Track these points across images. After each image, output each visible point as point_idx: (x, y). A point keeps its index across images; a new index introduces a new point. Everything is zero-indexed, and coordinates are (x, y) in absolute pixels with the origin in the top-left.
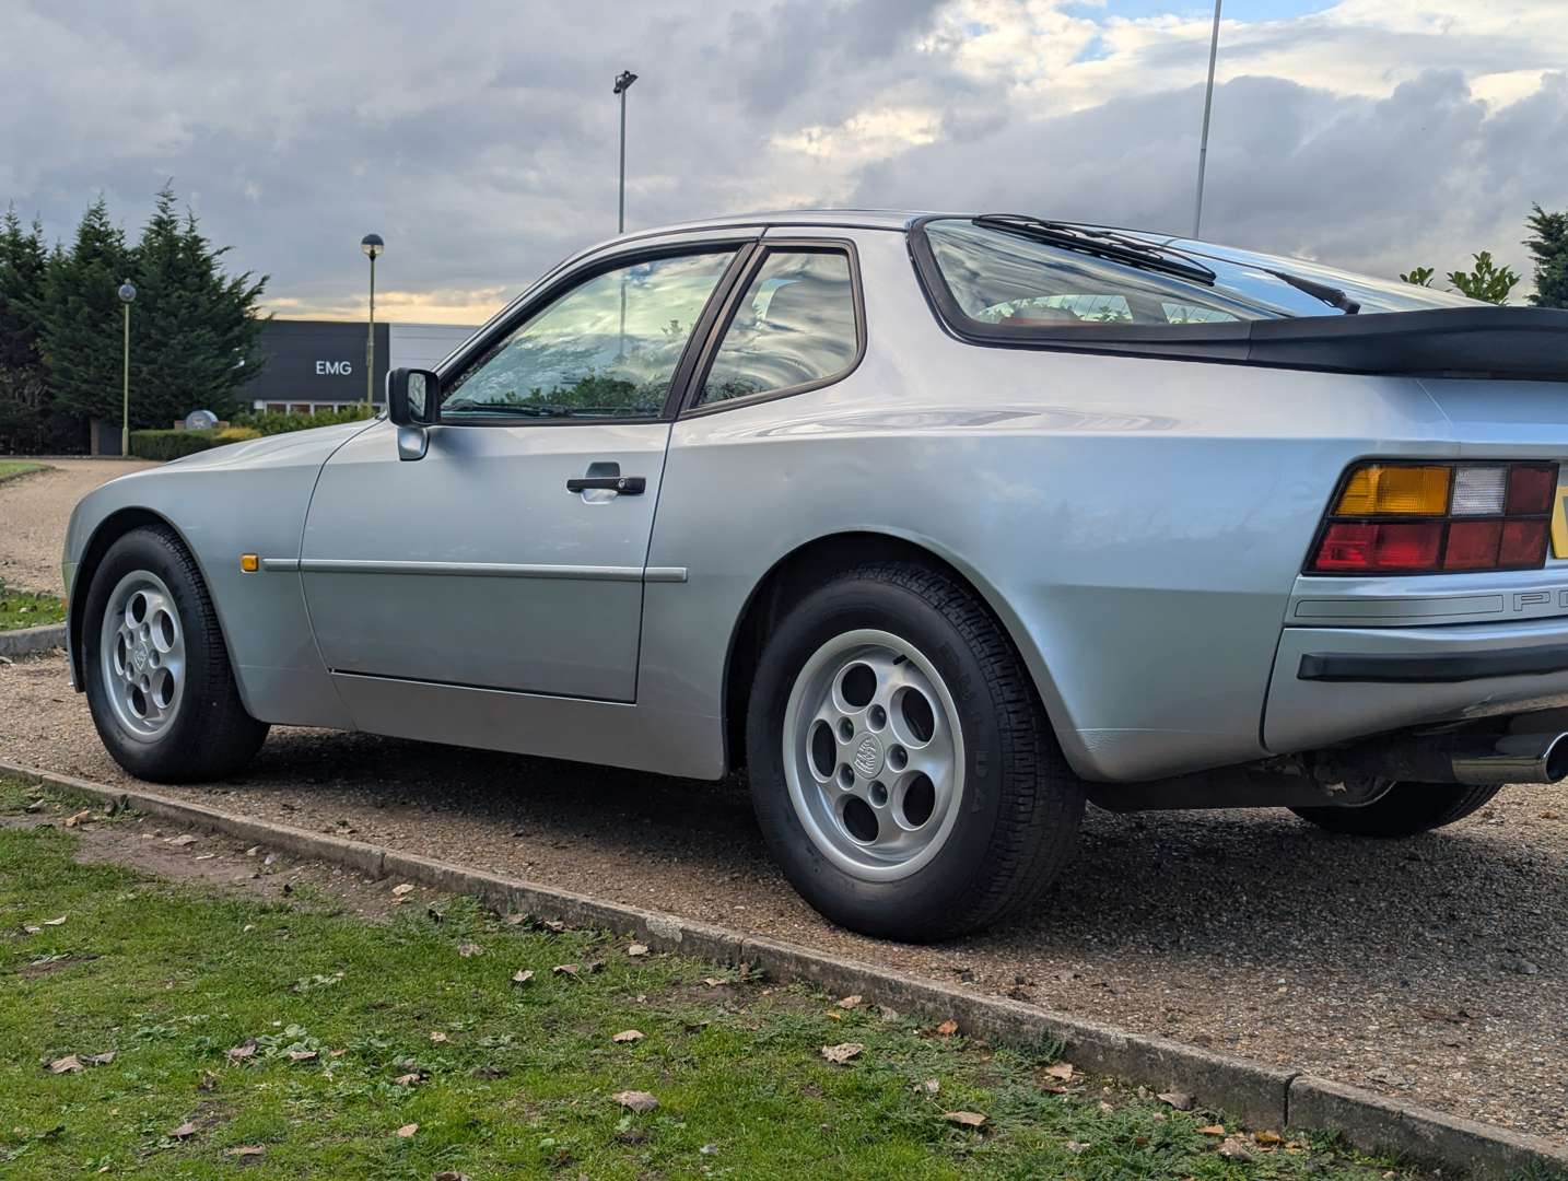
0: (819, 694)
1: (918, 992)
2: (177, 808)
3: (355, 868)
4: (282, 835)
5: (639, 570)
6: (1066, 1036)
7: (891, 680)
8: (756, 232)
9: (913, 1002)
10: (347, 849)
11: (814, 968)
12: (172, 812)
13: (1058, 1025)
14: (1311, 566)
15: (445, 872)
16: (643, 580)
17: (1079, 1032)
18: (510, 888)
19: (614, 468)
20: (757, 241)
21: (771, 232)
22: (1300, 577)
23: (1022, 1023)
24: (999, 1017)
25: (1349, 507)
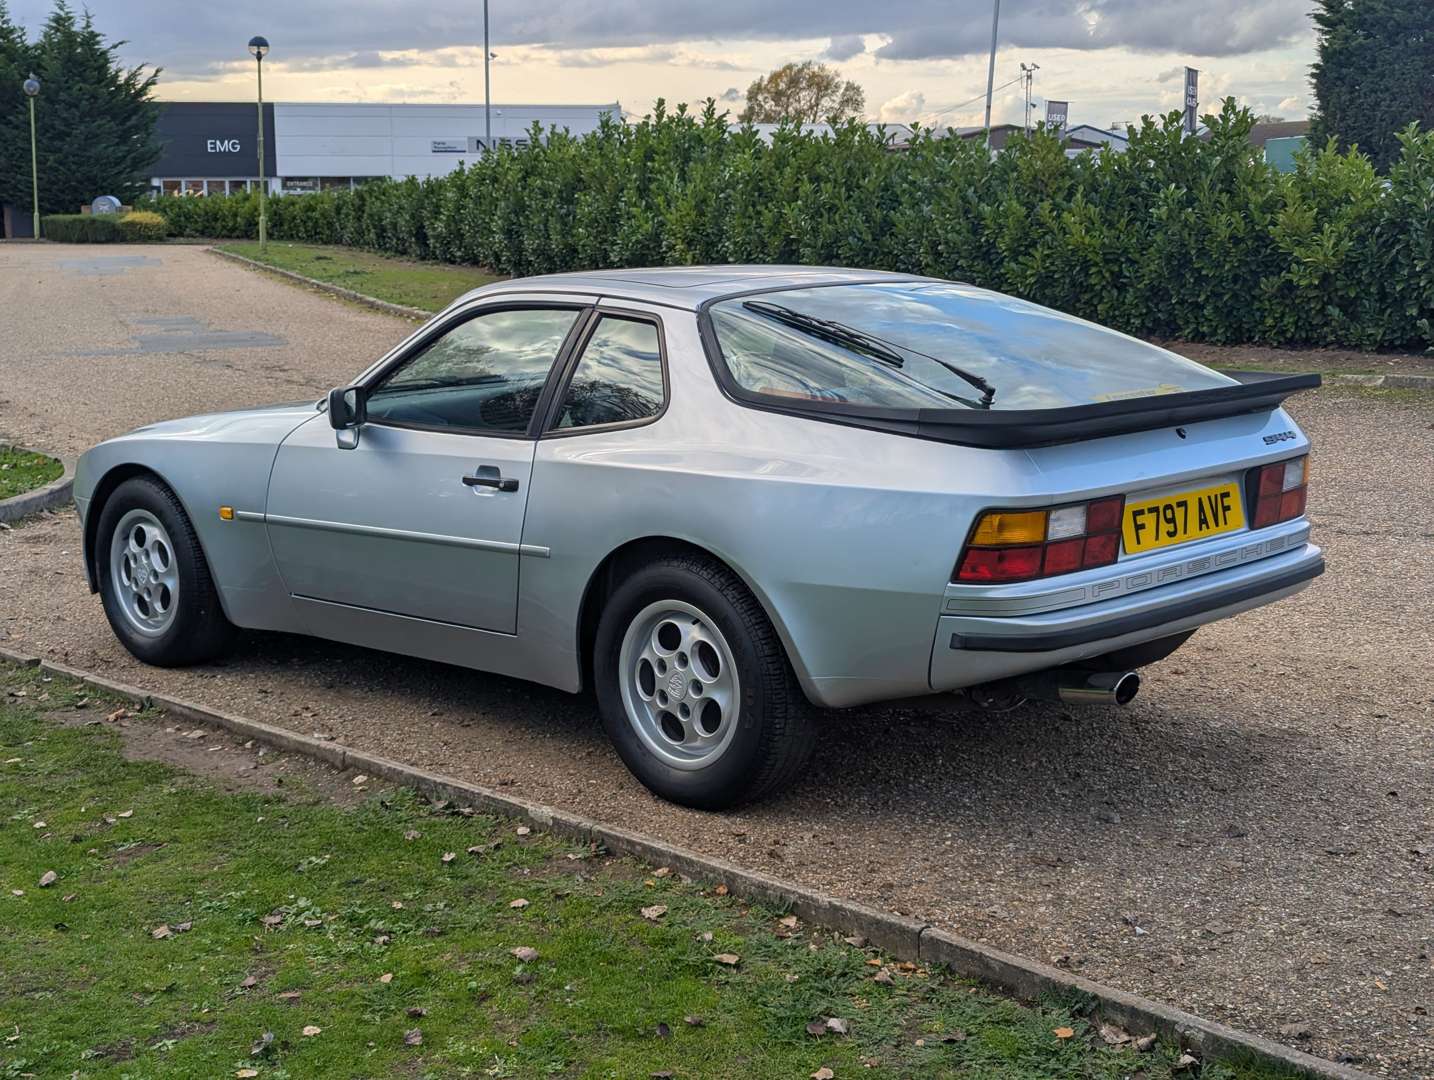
0: (642, 641)
1: (703, 866)
2: (190, 709)
3: (325, 761)
4: (269, 733)
5: (516, 546)
6: (793, 898)
7: (691, 634)
8: (593, 300)
9: (700, 873)
10: (318, 747)
11: (638, 848)
12: (186, 711)
13: (787, 891)
14: (956, 577)
15: (389, 768)
16: (519, 552)
17: (801, 896)
18: (435, 782)
19: (495, 471)
20: (593, 307)
21: (604, 302)
22: (950, 584)
23: (767, 889)
24: (753, 884)
25: (980, 539)
